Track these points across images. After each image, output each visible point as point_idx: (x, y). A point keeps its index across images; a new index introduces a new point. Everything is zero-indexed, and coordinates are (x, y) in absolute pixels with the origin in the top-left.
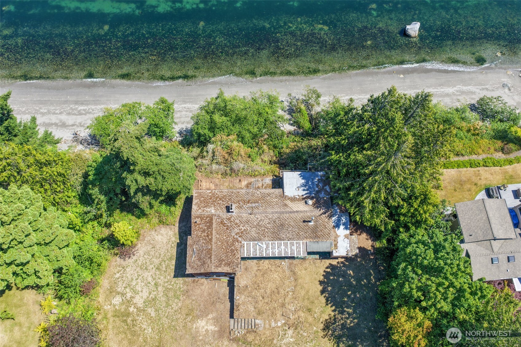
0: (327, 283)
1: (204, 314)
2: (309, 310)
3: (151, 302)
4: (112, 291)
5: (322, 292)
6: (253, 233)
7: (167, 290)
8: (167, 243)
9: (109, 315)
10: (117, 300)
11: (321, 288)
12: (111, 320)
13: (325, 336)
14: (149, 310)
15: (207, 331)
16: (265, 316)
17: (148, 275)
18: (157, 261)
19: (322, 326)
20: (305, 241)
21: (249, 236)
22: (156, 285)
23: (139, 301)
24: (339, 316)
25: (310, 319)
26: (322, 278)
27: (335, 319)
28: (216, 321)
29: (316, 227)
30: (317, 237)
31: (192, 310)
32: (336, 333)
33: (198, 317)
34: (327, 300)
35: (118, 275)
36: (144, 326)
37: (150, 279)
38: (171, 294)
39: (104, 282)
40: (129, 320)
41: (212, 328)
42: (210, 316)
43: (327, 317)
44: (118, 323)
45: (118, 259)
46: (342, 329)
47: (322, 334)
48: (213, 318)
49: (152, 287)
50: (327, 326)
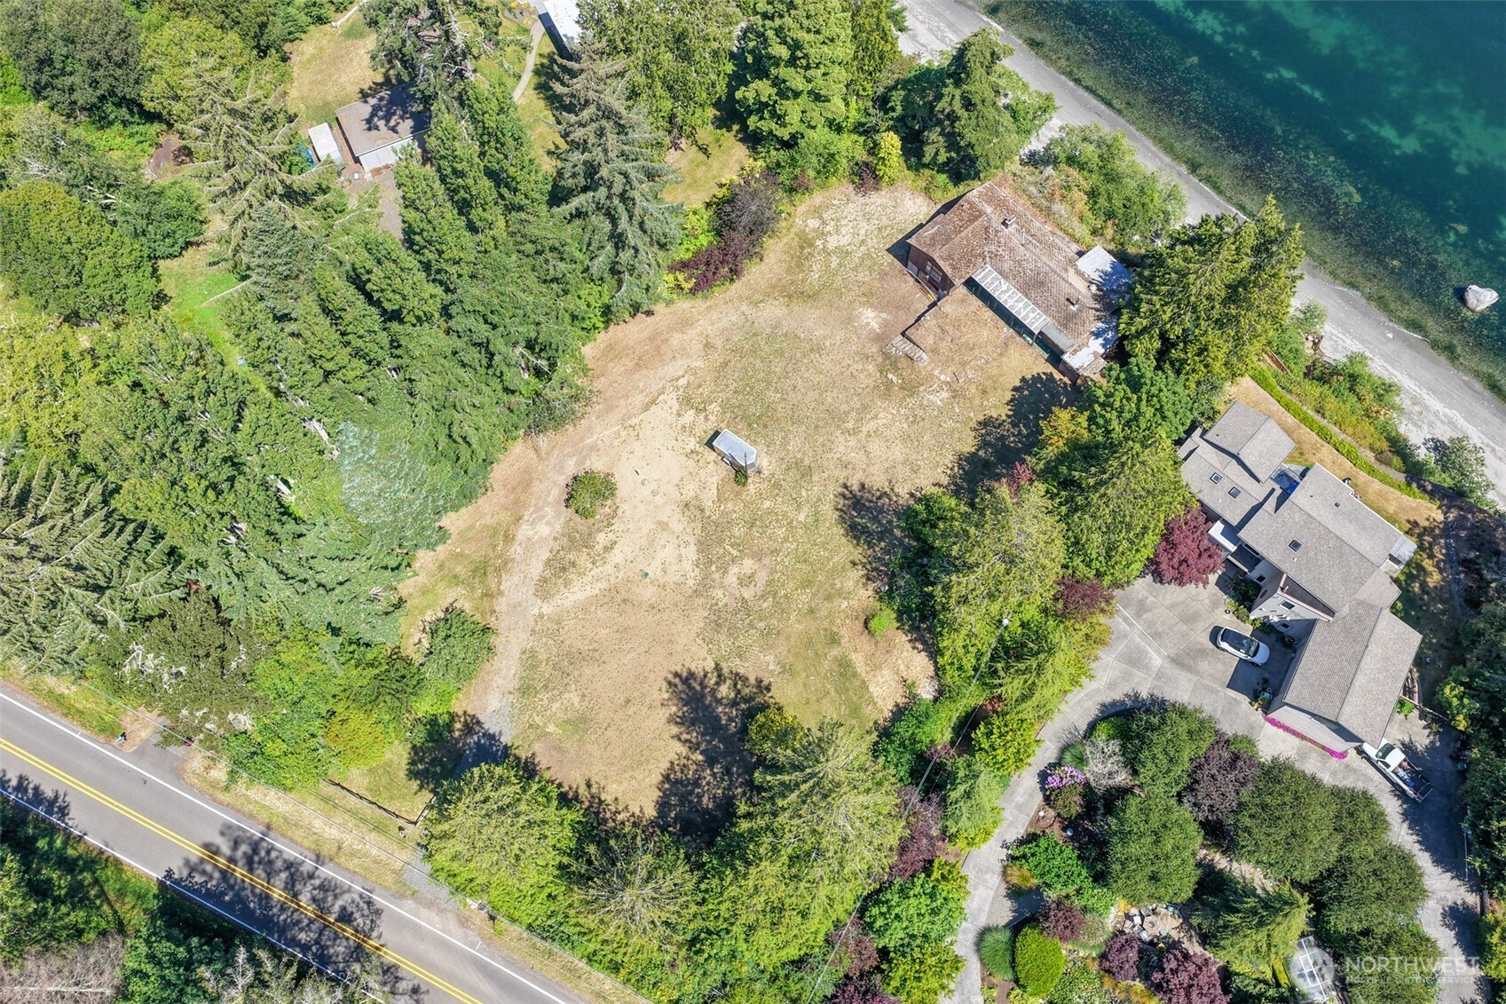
0: (1029, 386)
1: (880, 308)
2: (984, 392)
3: (844, 253)
4: (817, 212)
5: (1015, 389)
6: (1006, 266)
7: (868, 255)
8: (911, 215)
9: (793, 230)
10: (813, 223)
11: (1018, 384)
12: (792, 235)
13: (975, 430)
14: (834, 258)
15: (868, 324)
16: (936, 357)
17: (864, 227)
18: (885, 221)
19: (981, 418)
20: (1049, 319)
21: (999, 264)
22: (863, 242)
23: (833, 242)
24: (1007, 426)
25: (977, 402)
26: (1028, 377)
27: (1000, 425)
28: (885, 324)
29: (1074, 316)
30: (1065, 326)
31: (872, 294)
32: (988, 438)
33: (872, 306)
34: (1012, 401)
35: (836, 202)
36: (815, 268)
37: (862, 232)
38: (868, 263)
39: (818, 198)
40: (807, 251)
41: (875, 325)
42: (884, 315)
43: (995, 416)
44: (795, 244)
45: (851, 187)
46: (997, 439)
47: (973, 424)
48: (884, 320)
49: (857, 240)
50: (986, 423)
